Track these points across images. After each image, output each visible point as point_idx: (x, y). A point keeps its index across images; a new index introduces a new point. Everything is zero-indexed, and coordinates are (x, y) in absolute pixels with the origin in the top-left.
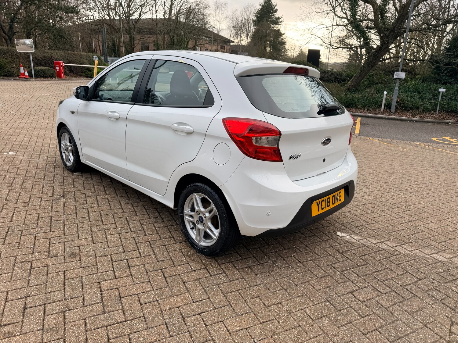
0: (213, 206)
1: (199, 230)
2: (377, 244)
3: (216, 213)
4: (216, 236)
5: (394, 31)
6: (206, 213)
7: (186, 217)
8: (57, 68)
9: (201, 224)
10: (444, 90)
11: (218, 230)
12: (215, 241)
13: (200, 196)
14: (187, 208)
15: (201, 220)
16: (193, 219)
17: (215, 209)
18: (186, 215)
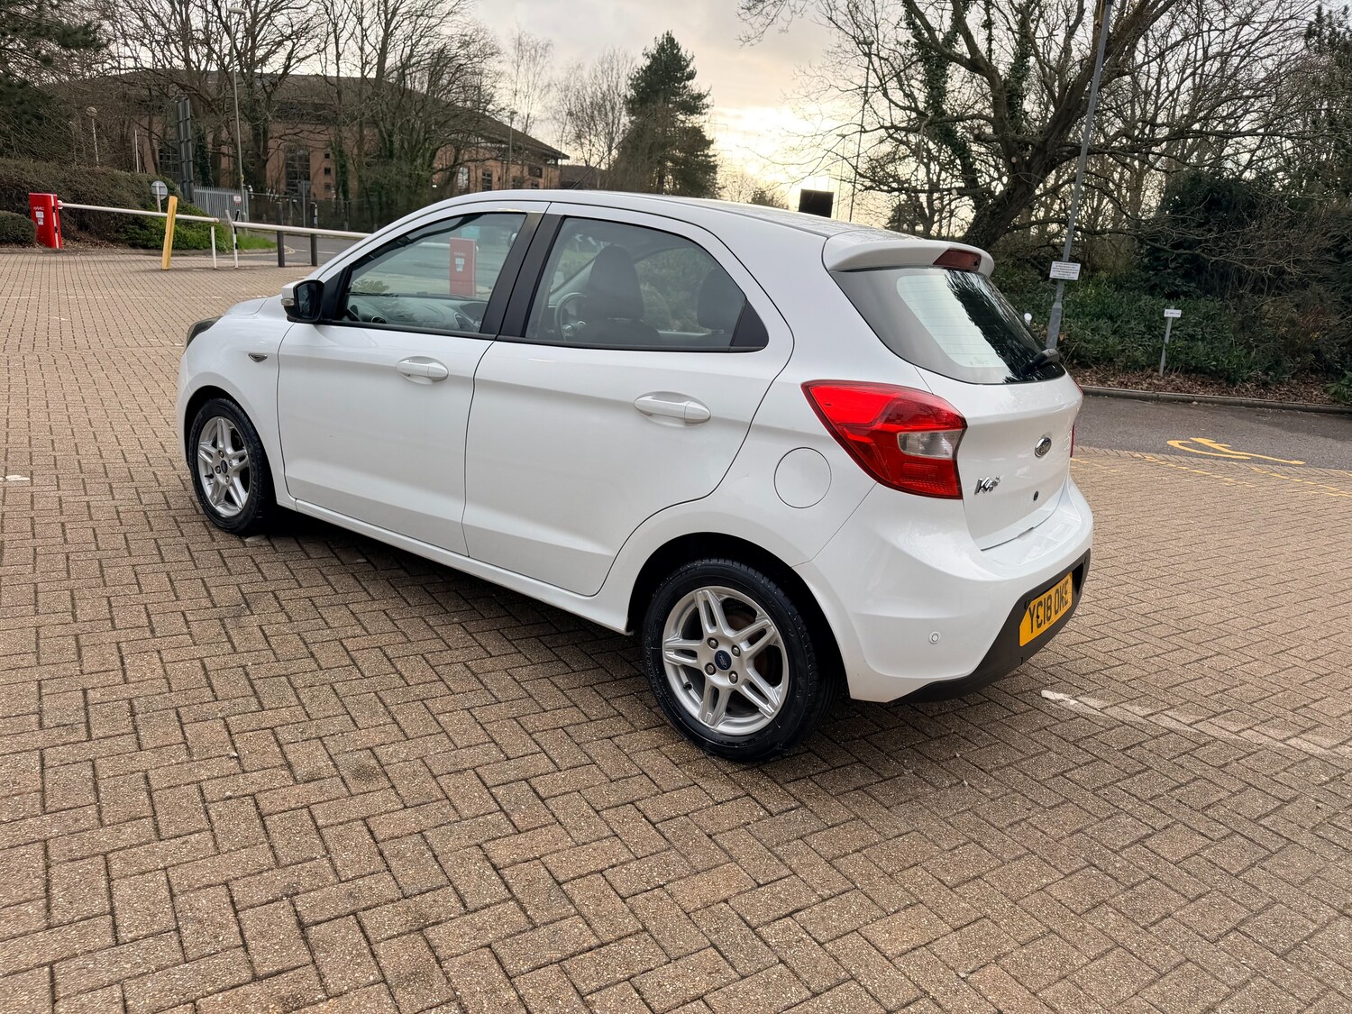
0: (764, 620)
1: (716, 692)
2: (1151, 718)
3: (777, 641)
4: (773, 705)
5: (1046, 152)
6: (741, 641)
7: (670, 656)
8: (40, 215)
9: (722, 675)
10: (1177, 313)
11: (783, 688)
12: (770, 718)
13: (719, 596)
14: (672, 631)
15: (723, 662)
16: (695, 661)
17: (773, 630)
18: (670, 649)
